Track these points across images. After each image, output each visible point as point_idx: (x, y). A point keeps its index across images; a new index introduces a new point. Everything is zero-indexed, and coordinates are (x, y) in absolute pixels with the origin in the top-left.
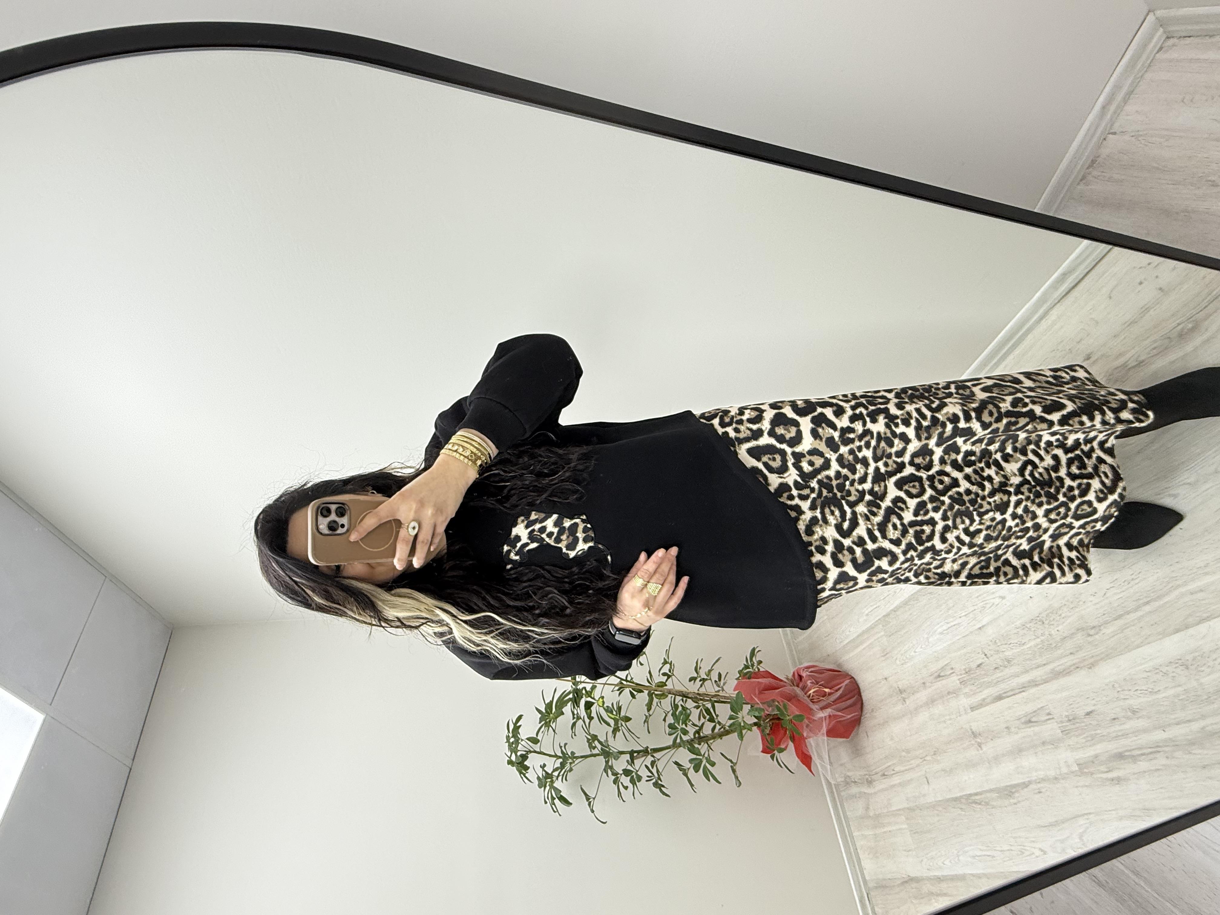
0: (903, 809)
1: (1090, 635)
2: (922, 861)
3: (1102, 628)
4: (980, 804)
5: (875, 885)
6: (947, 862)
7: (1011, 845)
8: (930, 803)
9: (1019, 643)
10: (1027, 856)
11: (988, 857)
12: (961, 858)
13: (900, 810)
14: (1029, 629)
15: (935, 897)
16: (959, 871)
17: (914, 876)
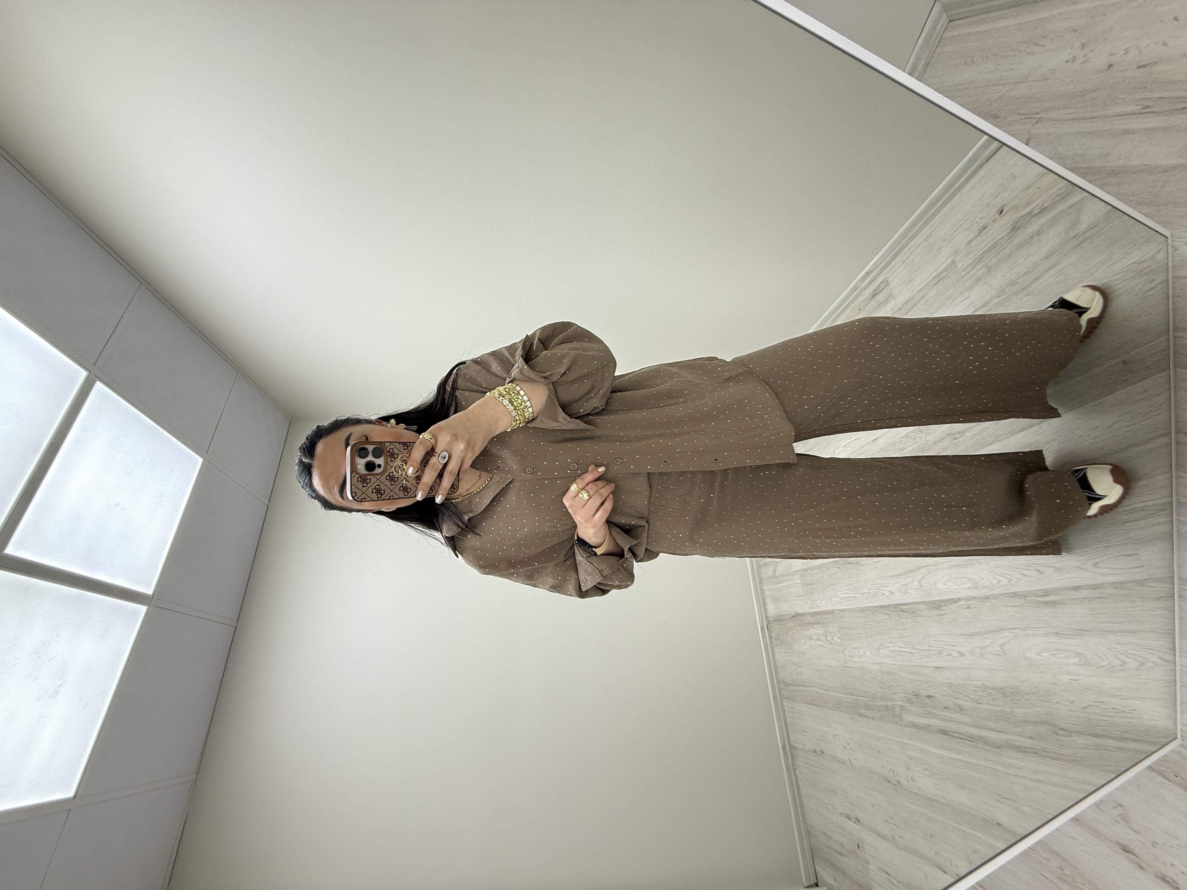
0: (799, 571)
1: (956, 439)
2: (807, 603)
3: (966, 432)
4: (852, 564)
5: (773, 619)
6: (823, 603)
7: (869, 589)
8: (818, 565)
9: (901, 448)
10: (880, 596)
11: (851, 598)
12: (833, 600)
13: (797, 571)
14: (911, 437)
15: (812, 625)
16: (830, 608)
17: (799, 612)
